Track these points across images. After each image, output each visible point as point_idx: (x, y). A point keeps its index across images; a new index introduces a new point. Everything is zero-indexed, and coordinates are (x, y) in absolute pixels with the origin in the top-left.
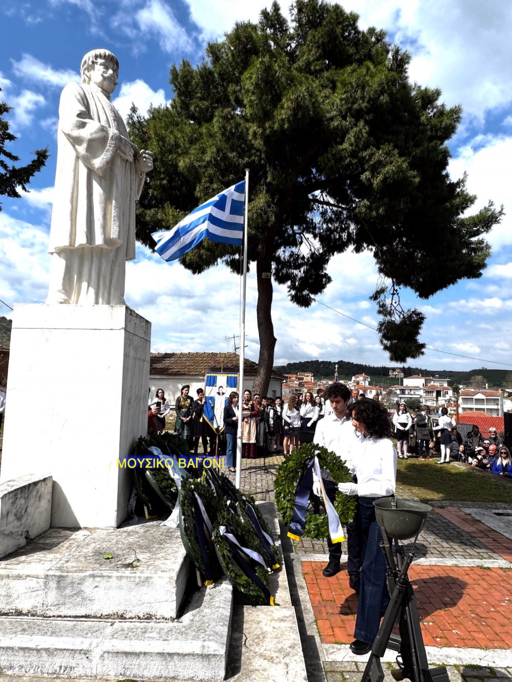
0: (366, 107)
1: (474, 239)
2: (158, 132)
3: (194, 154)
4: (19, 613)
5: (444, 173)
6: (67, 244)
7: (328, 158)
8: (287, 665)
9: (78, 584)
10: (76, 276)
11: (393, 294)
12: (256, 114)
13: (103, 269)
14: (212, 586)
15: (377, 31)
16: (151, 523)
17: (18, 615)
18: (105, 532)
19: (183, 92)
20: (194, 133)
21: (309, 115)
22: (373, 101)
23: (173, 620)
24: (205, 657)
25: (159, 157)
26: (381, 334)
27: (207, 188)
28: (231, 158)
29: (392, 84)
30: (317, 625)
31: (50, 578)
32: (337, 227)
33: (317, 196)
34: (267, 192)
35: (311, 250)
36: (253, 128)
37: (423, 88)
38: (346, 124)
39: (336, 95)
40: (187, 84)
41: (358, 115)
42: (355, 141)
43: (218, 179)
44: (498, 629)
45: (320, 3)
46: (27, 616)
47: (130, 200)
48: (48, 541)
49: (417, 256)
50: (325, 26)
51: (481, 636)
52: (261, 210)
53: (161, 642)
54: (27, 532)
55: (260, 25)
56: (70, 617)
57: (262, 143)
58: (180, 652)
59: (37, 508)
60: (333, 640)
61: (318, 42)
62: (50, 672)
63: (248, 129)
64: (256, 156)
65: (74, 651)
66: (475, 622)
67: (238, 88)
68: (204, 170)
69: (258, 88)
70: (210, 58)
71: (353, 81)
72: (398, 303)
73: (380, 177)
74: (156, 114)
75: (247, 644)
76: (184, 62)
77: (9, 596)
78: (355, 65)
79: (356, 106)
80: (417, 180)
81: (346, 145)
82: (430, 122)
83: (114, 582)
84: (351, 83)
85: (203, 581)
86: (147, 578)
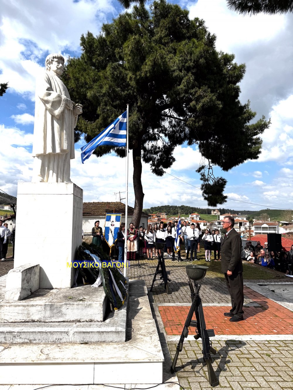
0: (193, 65)
1: (255, 137)
2: (75, 75)
3: (96, 89)
4: (34, 321)
5: (237, 100)
6: (43, 152)
7: (172, 94)
8: (151, 337)
9: (60, 308)
10: (46, 168)
11: (209, 169)
12: (131, 67)
13: (60, 164)
14: (117, 310)
15: (199, 20)
16: (86, 286)
17: (33, 322)
18: (66, 290)
19: (89, 51)
20: (96, 76)
21: (161, 69)
22: (196, 62)
23: (101, 322)
24: (117, 332)
25: (75, 90)
26: (203, 191)
27: (104, 109)
28: (117, 91)
29: (207, 52)
30: (165, 329)
31: (47, 306)
32: (178, 130)
33: (166, 112)
34: (138, 111)
35: (163, 143)
36: (130, 74)
37: (225, 54)
38: (182, 74)
39: (176, 57)
40: (91, 46)
41: (188, 69)
42: (187, 84)
43: (110, 103)
44: (246, 328)
45: (167, 4)
46: (37, 322)
47: (71, 129)
48: (40, 293)
49: (222, 147)
50: (169, 17)
51: (238, 331)
52: (135, 122)
53: (98, 328)
54: (31, 289)
55: (133, 14)
56: (56, 322)
57: (134, 83)
58: (107, 331)
59: (34, 279)
60: (172, 334)
61: (166, 26)
62: (52, 341)
63: (127, 75)
64: (131, 90)
65: (61, 332)
66: (237, 326)
67: (121, 51)
68: (101, 98)
69: (132, 53)
70: (104, 33)
71: (185, 50)
72: (212, 173)
73: (201, 104)
74: (72, 63)
75: (134, 331)
76: (88, 33)
77: (28, 314)
78: (187, 41)
79: (187, 64)
80: (221, 106)
81: (182, 86)
82: (229, 73)
83: (75, 306)
84: (184, 52)
85: (113, 308)
86: (90, 304)
